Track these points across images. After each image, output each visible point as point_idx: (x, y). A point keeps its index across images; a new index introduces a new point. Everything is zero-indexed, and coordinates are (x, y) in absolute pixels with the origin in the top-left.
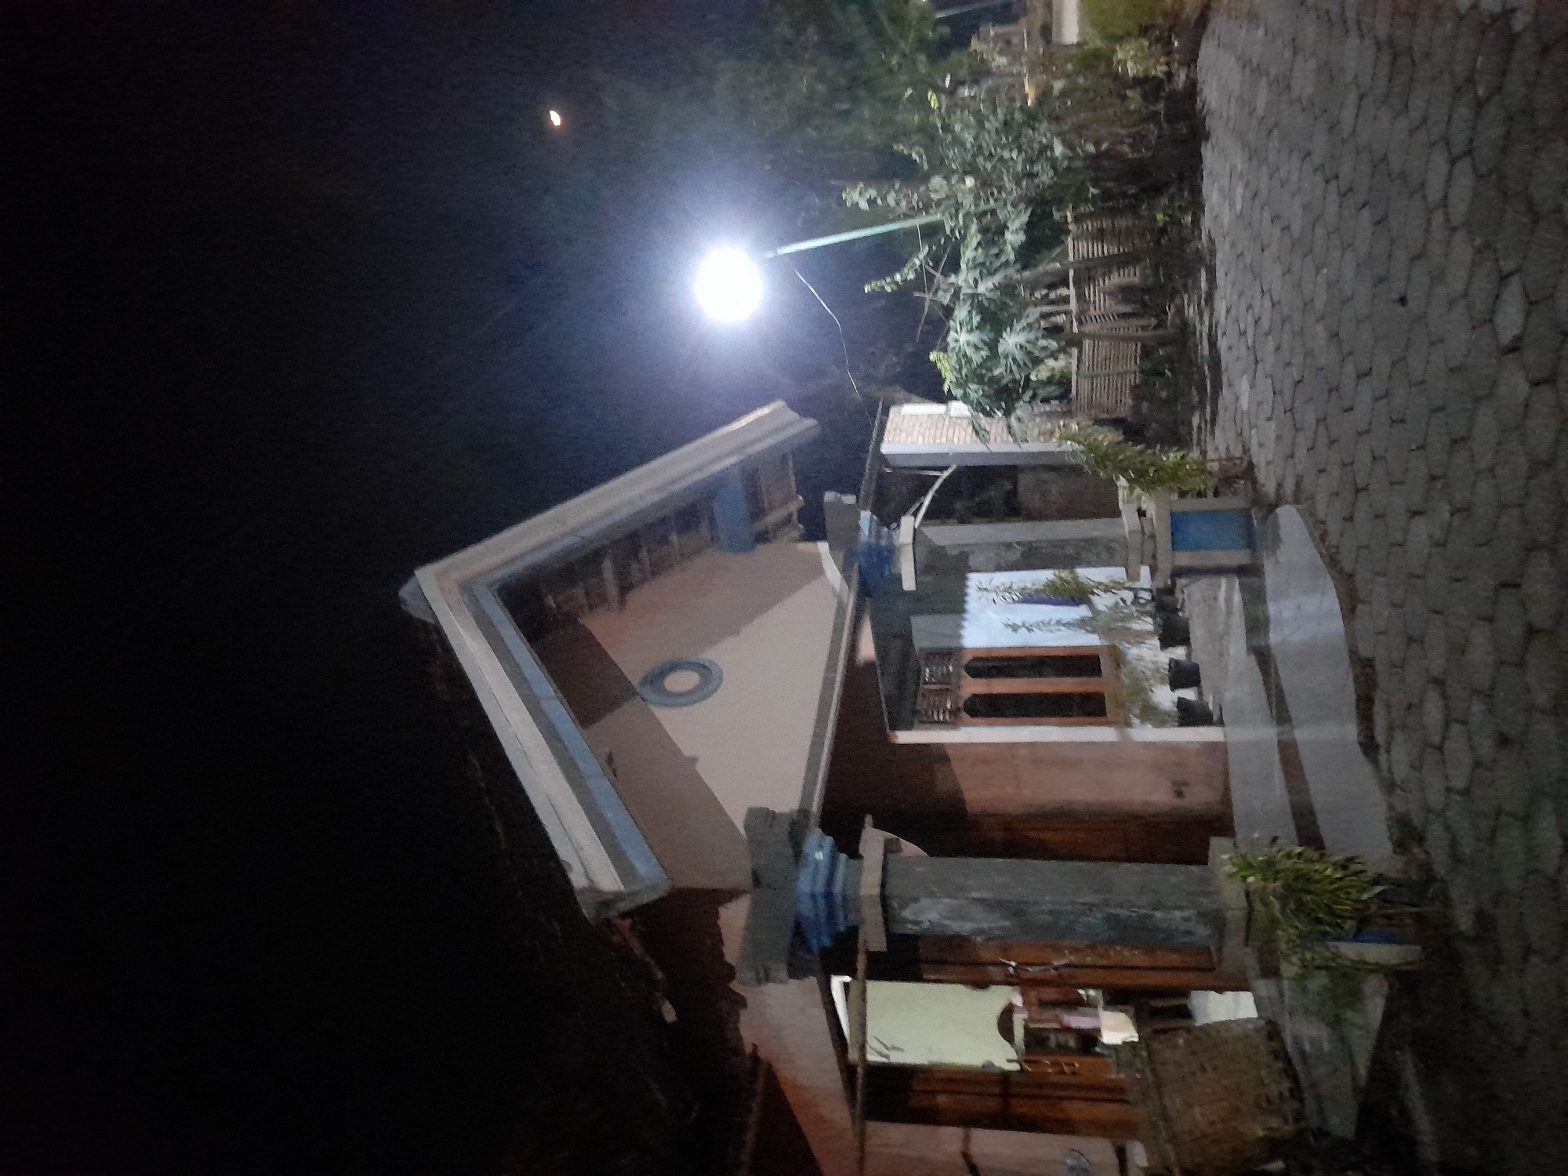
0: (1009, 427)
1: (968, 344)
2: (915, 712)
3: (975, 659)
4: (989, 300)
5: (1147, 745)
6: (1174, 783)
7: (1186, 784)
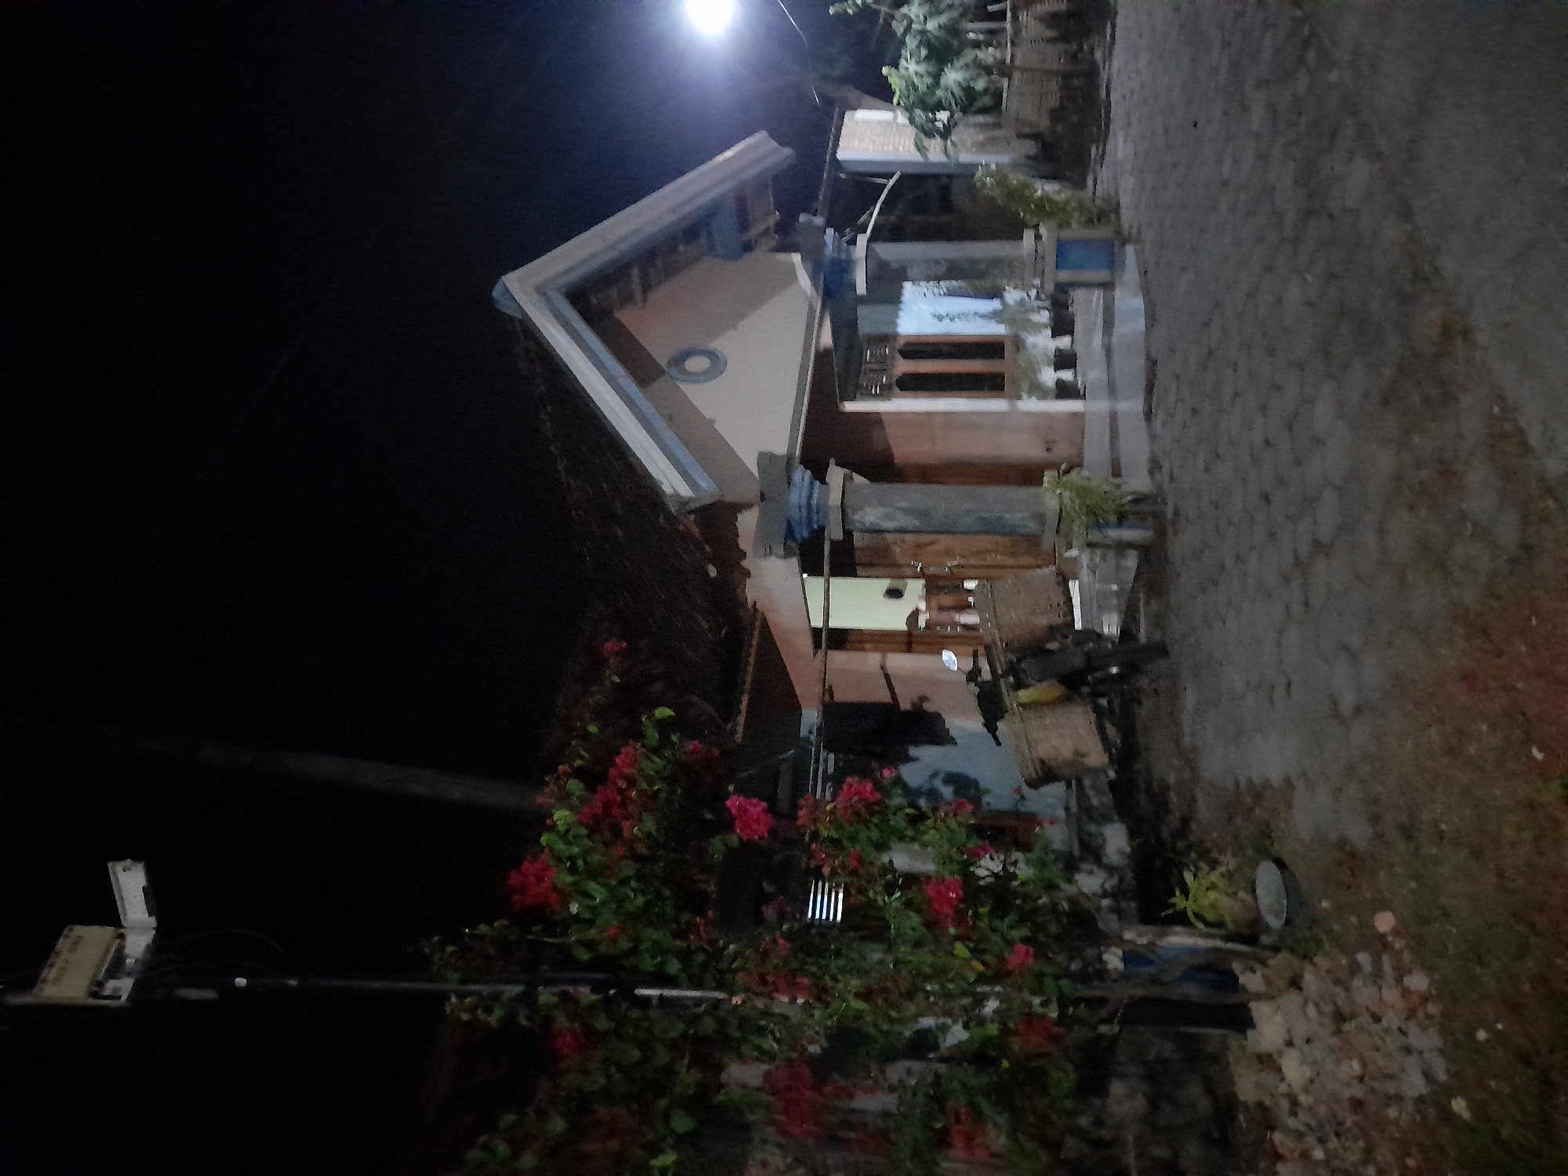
0: (946, 149)
1: (916, 73)
2: (858, 387)
3: (908, 344)
4: (936, 37)
5: (1029, 414)
6: (1047, 442)
7: (1054, 442)
